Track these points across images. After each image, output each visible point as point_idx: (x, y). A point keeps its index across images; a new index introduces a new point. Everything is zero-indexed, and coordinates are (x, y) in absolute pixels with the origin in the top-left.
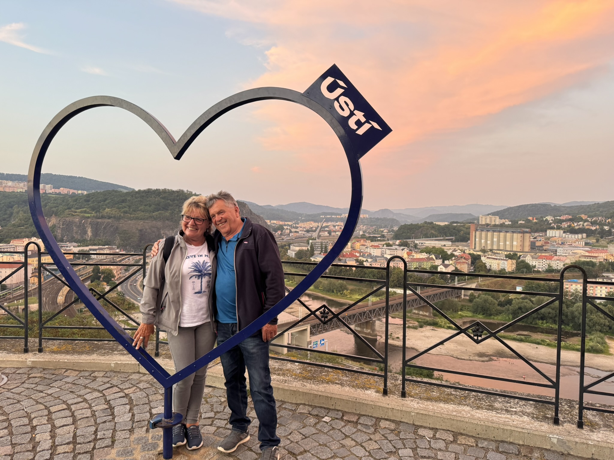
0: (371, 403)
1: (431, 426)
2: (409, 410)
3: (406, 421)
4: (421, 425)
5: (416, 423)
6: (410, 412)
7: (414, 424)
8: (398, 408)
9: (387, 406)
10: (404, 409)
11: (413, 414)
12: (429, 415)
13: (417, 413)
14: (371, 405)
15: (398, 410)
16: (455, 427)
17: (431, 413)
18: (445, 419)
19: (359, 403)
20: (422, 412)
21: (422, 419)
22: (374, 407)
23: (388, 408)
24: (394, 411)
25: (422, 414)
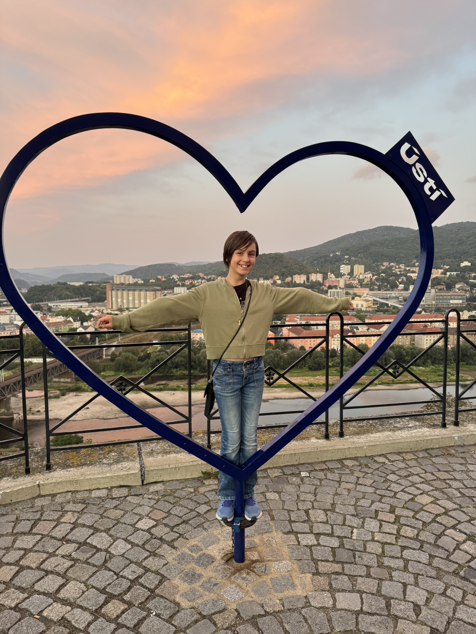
0: (330, 448)
1: (379, 454)
2: (361, 445)
3: (360, 456)
4: (371, 455)
5: (368, 455)
6: (362, 447)
7: (366, 456)
8: (353, 446)
9: (344, 447)
10: (357, 445)
11: (365, 448)
12: (377, 445)
13: (368, 446)
14: (331, 450)
15: (353, 448)
16: (395, 449)
17: (378, 443)
18: (388, 444)
19: (321, 451)
20: (371, 444)
21: (372, 450)
22: (333, 451)
23: (345, 449)
24: (350, 450)
25: (372, 445)
